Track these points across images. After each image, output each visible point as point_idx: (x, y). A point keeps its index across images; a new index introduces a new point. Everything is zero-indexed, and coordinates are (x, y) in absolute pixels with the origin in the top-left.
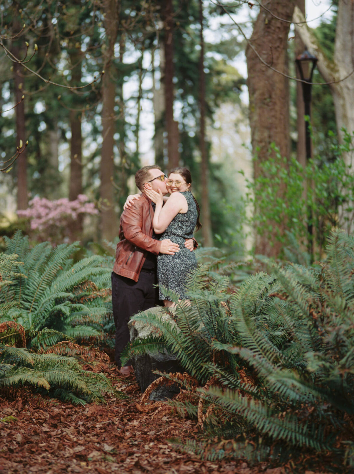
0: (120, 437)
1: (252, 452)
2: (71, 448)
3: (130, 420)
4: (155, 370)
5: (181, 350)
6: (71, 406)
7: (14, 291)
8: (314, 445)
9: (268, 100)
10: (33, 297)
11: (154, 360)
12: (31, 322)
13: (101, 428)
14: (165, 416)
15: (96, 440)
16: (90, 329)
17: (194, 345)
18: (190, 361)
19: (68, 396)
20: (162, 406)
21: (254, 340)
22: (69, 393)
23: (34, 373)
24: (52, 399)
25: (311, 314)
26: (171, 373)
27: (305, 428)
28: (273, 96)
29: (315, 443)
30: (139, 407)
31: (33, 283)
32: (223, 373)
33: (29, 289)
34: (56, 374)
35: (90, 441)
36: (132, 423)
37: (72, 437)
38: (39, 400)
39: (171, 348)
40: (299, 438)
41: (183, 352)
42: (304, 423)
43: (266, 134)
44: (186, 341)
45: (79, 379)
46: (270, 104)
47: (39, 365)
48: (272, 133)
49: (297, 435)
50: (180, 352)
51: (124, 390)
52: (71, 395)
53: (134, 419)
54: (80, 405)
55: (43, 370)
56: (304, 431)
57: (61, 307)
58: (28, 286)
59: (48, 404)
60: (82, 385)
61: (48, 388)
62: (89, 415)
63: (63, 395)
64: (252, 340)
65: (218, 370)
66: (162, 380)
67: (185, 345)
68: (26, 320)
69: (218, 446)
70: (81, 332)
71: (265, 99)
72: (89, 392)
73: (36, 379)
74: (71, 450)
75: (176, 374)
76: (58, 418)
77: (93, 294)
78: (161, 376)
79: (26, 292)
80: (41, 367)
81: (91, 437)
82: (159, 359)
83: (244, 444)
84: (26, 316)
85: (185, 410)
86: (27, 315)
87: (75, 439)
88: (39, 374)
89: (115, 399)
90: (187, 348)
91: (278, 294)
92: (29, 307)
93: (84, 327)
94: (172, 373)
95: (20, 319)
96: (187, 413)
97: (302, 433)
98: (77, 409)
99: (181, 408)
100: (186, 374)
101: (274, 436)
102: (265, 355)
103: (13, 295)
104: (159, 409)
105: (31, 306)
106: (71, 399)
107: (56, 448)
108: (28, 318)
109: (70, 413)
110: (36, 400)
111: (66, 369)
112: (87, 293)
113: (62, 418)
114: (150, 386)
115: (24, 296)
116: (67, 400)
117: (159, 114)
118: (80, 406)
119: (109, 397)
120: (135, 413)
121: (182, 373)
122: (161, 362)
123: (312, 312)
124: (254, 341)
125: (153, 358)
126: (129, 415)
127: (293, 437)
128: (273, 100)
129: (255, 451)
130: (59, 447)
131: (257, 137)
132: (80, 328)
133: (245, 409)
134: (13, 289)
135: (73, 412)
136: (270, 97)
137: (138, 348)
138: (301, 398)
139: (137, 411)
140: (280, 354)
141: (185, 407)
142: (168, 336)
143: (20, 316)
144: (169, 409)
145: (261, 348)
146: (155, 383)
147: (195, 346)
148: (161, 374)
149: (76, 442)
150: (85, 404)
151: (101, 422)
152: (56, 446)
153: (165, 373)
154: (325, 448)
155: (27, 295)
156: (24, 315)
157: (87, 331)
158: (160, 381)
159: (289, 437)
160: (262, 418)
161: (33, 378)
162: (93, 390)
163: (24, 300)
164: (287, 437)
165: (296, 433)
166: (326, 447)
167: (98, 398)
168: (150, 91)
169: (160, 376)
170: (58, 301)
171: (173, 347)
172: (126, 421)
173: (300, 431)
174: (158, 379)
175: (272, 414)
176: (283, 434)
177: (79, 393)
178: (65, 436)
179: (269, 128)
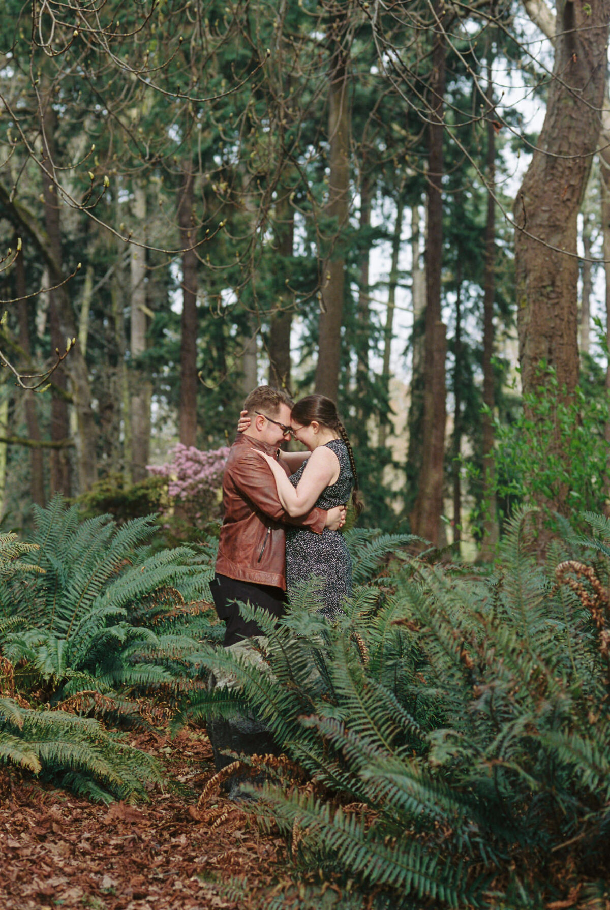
0: (141, 864)
1: (335, 904)
2: (42, 880)
3: (174, 835)
4: (225, 748)
5: (276, 714)
6: (84, 804)
7: (44, 599)
8: (446, 896)
9: (549, 289)
10: (73, 611)
11: (235, 730)
12: (60, 655)
13: (116, 847)
14: (240, 829)
15: (96, 868)
16: (159, 669)
17: (299, 707)
18: (290, 734)
19: (85, 786)
20: (228, 813)
21: (361, 702)
22: (88, 780)
23: (18, 743)
24: (57, 791)
25: (463, 660)
26: (255, 755)
27: (433, 864)
28: (558, 283)
29: (449, 891)
30: (194, 811)
31: (74, 588)
32: (319, 760)
33: (67, 598)
34: (60, 747)
35: (85, 869)
36: (177, 840)
37: (56, 859)
38: (33, 791)
39: (257, 712)
40: (419, 883)
41: (280, 719)
42: (432, 854)
43: (544, 346)
44: (287, 698)
45: (97, 758)
46: (553, 295)
47: (34, 731)
48: (554, 345)
49: (416, 876)
50: (273, 719)
51: (191, 780)
52: (91, 784)
53: (182, 833)
54: (101, 803)
55: (39, 739)
56: (431, 871)
57: (114, 631)
58: (65, 593)
59: (47, 798)
60: (102, 767)
61: (36, 771)
62: (106, 823)
63: (77, 783)
64: (358, 703)
65: (312, 754)
66: (238, 765)
67: (283, 706)
68: (53, 650)
69: (272, 890)
70: (143, 675)
71: (544, 287)
72: (119, 782)
73: (19, 753)
74: (41, 883)
75: (264, 756)
76: (48, 825)
77: (174, 610)
78: (236, 760)
79: (64, 602)
80: (36, 734)
81: (89, 862)
82: (244, 729)
83: (321, 888)
84: (53, 645)
85: (272, 821)
86: (56, 643)
87: (61, 864)
88: (27, 745)
89: (168, 796)
90: (286, 711)
91: (406, 620)
92: (66, 628)
93: (150, 667)
94: (258, 755)
95: (44, 647)
96: (276, 825)
97: (426, 875)
98: (94, 811)
99: (266, 818)
100: (283, 757)
101: (374, 876)
102: (379, 730)
103: (42, 607)
104: (223, 818)
105: (68, 627)
106: (89, 793)
107: (13, 877)
108: (57, 647)
109: (79, 816)
110: (28, 791)
111: (77, 739)
112: (164, 608)
113: (54, 825)
114: (217, 776)
115: (58, 609)
116: (82, 793)
117: (418, 312)
118: (101, 805)
119: (159, 792)
120: (188, 821)
121: (276, 756)
122: (248, 734)
123: (465, 656)
124: (361, 705)
125: (234, 726)
126: (174, 826)
127: (409, 881)
128: (557, 289)
129: (341, 903)
130: (19, 878)
131: (528, 352)
132: (143, 668)
133: (324, 827)
134: (43, 597)
135: (85, 816)
136: (553, 284)
137: (201, 709)
138: (427, 811)
139: (190, 819)
140: (416, 728)
141: (273, 816)
142: (253, 689)
143: (45, 643)
144: (243, 818)
145: (372, 719)
146: (226, 771)
147: (301, 709)
148: (235, 755)
149: (61, 869)
150: (111, 801)
151: (124, 835)
152: (15, 875)
153: (242, 754)
154: (466, 902)
155: (62, 607)
156: (52, 642)
157: (154, 672)
158: (235, 768)
159: (401, 880)
160: (353, 843)
161: (15, 752)
162: (128, 777)
163: (59, 616)
164: (396, 881)
165: (414, 873)
166: (469, 900)
167: (135, 793)
168: (409, 274)
169: (234, 760)
170: (112, 620)
171: (262, 709)
172: (167, 836)
173: (424, 870)
174: (231, 765)
175: (374, 836)
176: (390, 876)
177: (104, 784)
178: (44, 858)
179: (550, 337)
